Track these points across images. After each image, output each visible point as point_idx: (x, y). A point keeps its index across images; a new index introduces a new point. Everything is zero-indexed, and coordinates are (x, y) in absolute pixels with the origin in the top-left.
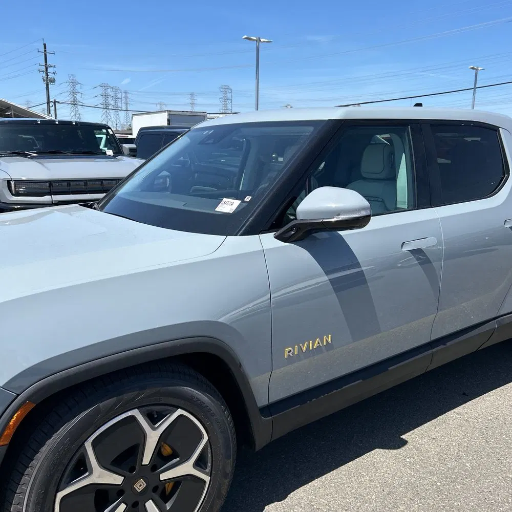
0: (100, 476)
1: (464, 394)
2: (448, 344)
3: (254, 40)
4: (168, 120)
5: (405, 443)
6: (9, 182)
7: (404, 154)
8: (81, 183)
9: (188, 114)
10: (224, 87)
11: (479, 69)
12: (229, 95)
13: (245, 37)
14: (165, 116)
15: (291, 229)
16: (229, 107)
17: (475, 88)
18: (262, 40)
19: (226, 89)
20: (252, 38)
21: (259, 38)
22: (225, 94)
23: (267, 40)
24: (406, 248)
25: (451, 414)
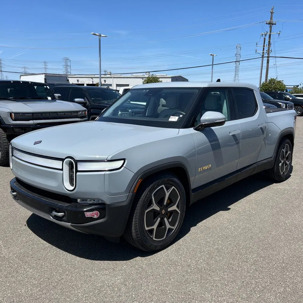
0: (155, 207)
1: (245, 194)
2: (242, 171)
3: (97, 35)
4: (45, 79)
5: (229, 209)
6: (11, 114)
7: (225, 100)
8: (47, 114)
9: (57, 75)
10: (65, 59)
11: (214, 55)
12: (69, 64)
13: (93, 33)
14: (43, 77)
15: (199, 126)
16: (69, 70)
17: (213, 65)
18: (102, 35)
19: (67, 60)
20: (97, 34)
21: (100, 34)
22: (66, 62)
23: (105, 36)
24: (231, 134)
25: (242, 200)
